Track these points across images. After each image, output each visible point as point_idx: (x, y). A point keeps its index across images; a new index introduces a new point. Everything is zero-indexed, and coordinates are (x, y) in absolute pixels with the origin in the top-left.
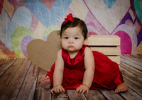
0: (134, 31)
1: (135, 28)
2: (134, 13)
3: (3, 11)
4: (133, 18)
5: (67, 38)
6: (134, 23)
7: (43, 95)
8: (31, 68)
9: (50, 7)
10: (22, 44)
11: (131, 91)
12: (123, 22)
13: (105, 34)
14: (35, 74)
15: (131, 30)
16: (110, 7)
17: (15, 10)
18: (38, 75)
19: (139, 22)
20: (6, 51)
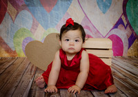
0: (126, 35)
1: (127, 32)
2: (126, 19)
3: (7, 14)
4: (125, 23)
5: (68, 40)
6: (126, 28)
7: (37, 94)
8: (30, 67)
9: (49, 11)
10: (23, 45)
11: (120, 93)
12: (116, 26)
13: (100, 37)
14: (32, 73)
15: (123, 34)
16: (104, 13)
17: (18, 13)
18: (34, 74)
19: (131, 27)
20: (8, 50)
